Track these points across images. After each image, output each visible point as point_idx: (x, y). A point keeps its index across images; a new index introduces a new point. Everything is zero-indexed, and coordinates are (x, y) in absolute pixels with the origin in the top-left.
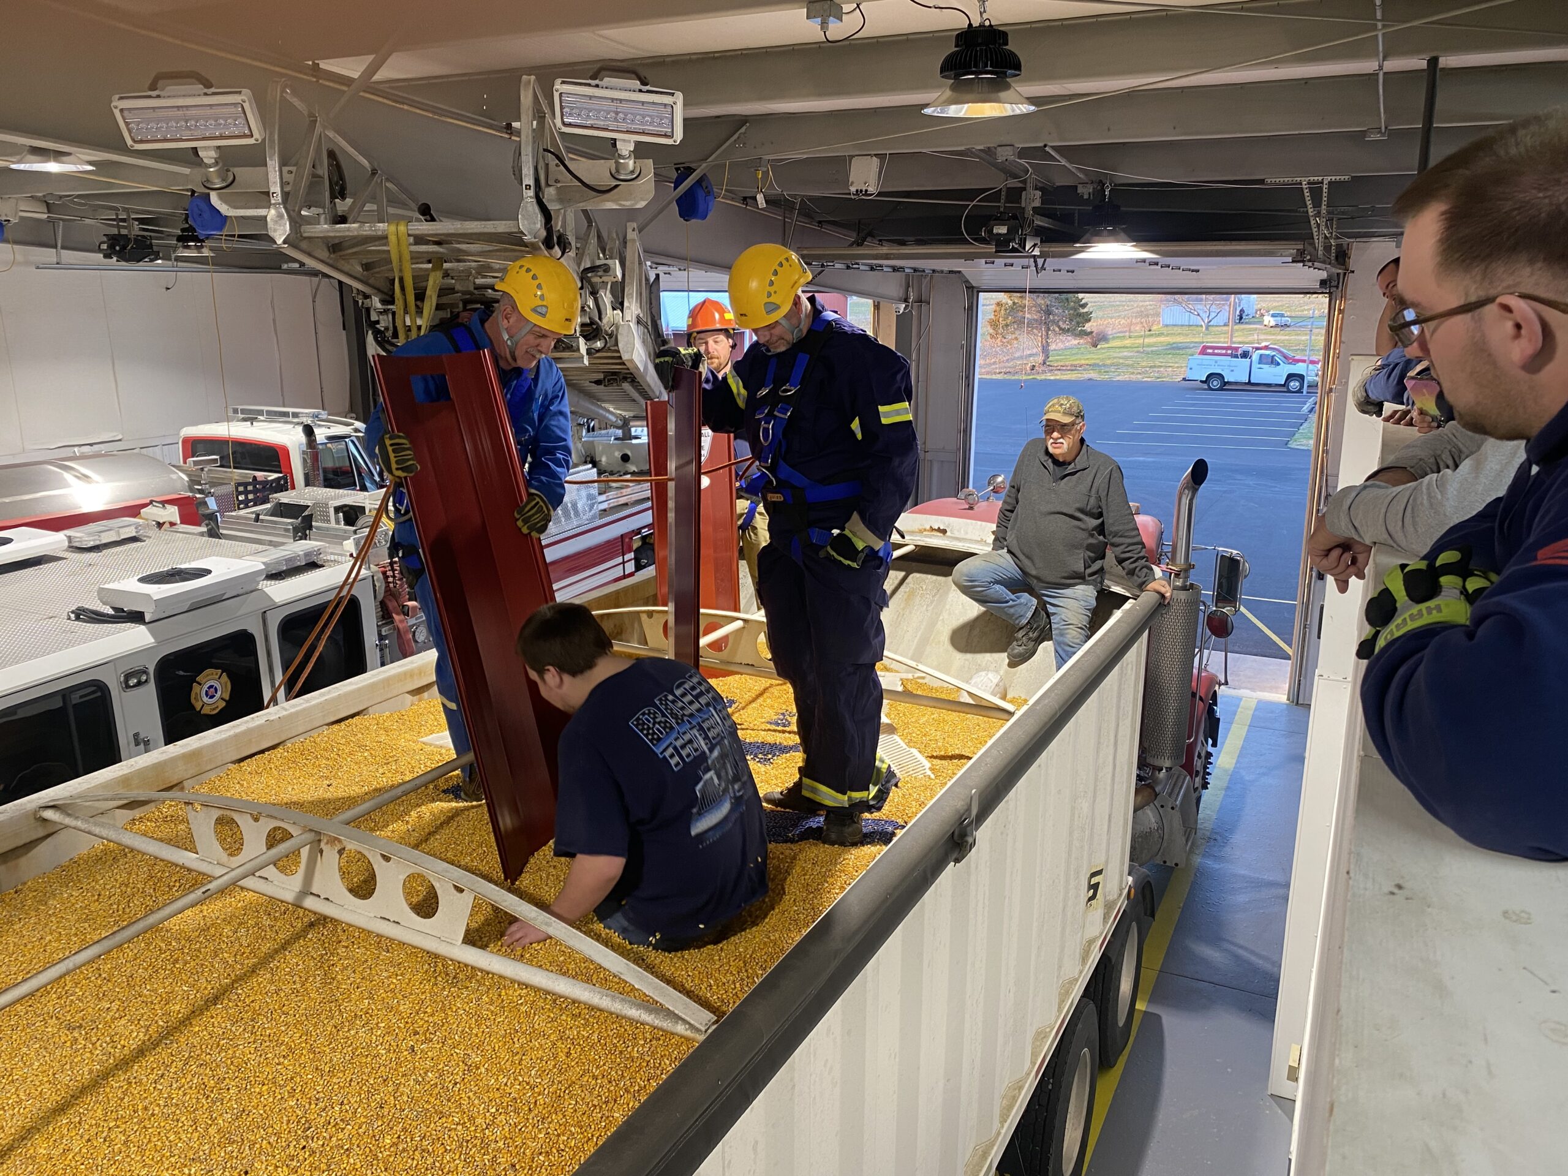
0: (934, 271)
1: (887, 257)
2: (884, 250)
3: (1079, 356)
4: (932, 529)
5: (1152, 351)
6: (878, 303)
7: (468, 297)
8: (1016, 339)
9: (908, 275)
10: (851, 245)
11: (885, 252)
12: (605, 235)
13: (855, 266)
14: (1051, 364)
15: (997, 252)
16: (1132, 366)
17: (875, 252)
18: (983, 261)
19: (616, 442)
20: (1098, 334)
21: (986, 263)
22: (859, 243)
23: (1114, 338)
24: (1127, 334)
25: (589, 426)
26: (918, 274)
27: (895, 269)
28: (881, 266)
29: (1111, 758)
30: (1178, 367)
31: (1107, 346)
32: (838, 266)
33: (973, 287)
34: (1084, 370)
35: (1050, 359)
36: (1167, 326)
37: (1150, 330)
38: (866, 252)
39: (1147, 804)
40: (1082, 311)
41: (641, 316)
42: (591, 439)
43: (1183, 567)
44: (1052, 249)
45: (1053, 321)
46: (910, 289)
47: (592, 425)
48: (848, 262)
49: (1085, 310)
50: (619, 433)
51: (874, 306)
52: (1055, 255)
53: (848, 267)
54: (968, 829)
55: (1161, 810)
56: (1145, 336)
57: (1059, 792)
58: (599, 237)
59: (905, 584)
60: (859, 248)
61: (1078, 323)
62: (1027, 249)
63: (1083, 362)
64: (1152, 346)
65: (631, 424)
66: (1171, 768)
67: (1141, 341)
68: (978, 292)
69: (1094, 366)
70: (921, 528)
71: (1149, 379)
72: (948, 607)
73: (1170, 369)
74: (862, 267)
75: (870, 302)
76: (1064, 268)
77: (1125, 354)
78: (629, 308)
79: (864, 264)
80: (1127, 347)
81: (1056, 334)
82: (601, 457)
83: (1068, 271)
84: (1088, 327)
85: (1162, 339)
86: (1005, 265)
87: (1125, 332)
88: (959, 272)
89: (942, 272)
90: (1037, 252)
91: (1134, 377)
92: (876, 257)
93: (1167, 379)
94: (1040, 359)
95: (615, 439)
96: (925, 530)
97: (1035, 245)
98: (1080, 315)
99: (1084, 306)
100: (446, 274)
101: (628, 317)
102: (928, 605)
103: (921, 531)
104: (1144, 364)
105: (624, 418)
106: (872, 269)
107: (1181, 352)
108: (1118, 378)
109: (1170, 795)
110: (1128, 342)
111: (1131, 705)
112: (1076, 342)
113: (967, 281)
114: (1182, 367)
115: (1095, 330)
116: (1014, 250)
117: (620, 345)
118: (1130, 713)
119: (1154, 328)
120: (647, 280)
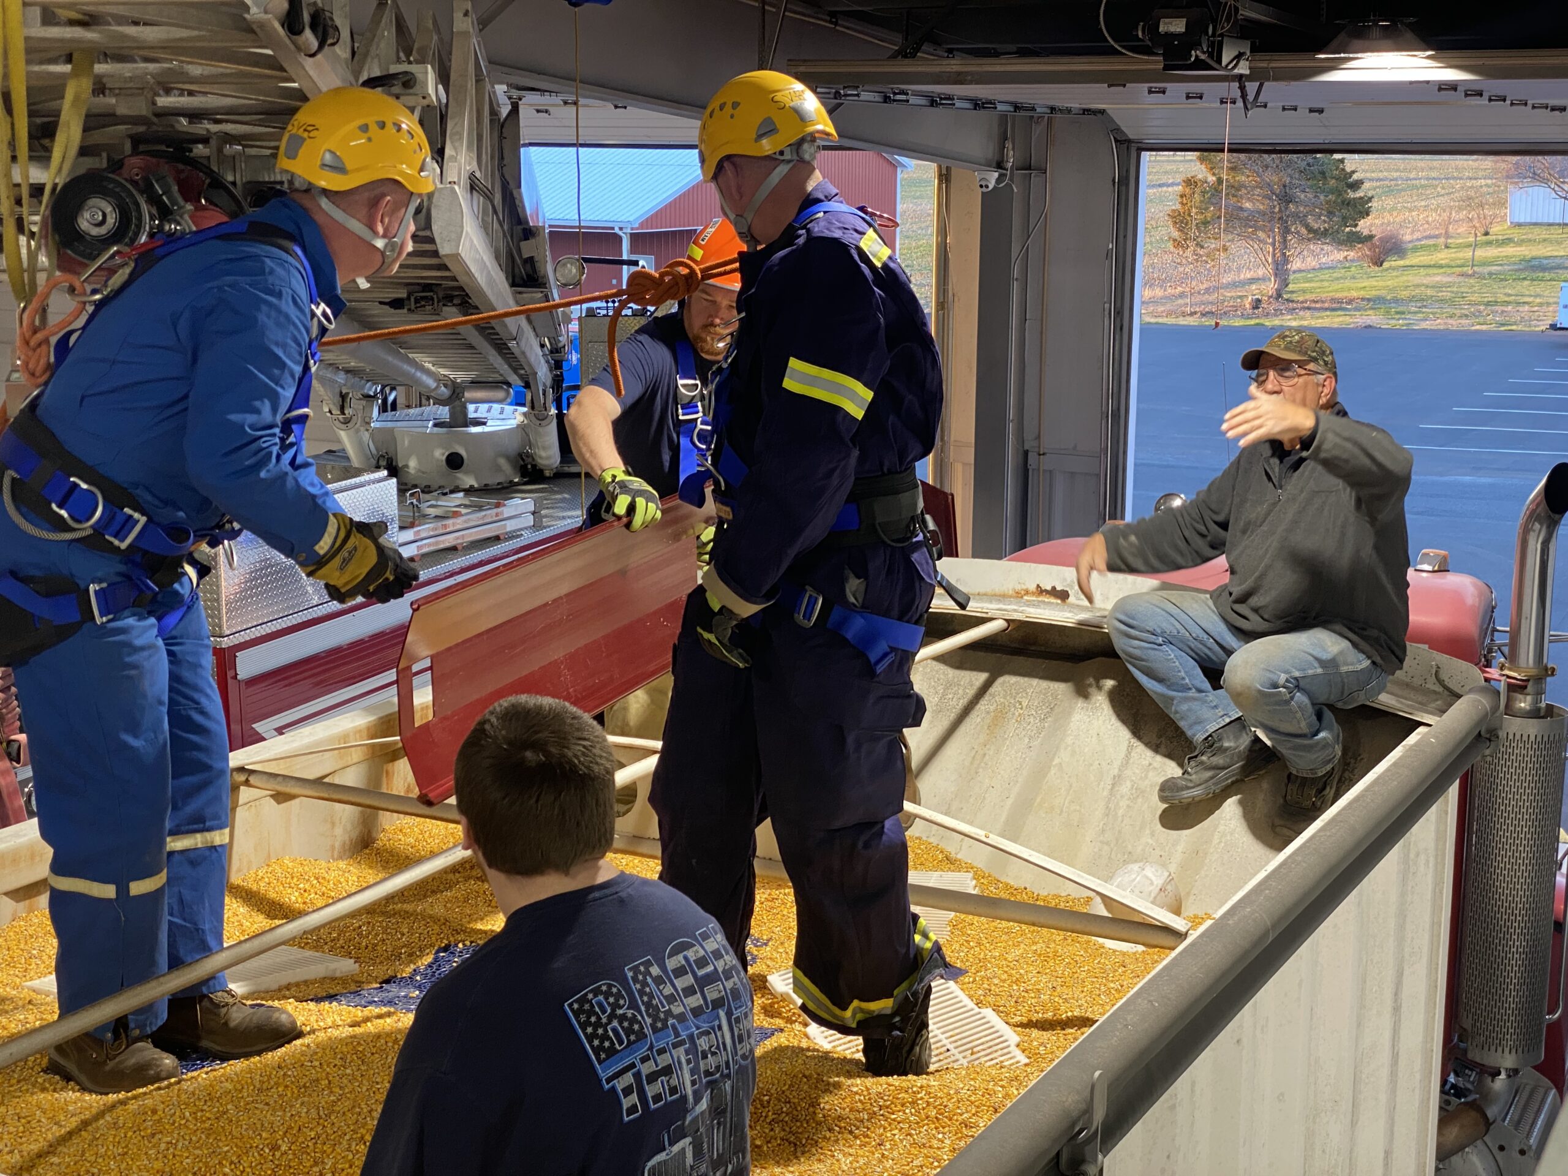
0: (1053, 109)
1: (959, 79)
2: (955, 65)
3: (1348, 283)
4: (1040, 591)
5: (1490, 274)
6: (948, 169)
7: (141, 129)
8: (1225, 249)
9: (1003, 118)
10: (894, 56)
11: (955, 68)
12: (411, 24)
13: (898, 97)
14: (1294, 297)
15: (1166, 68)
16: (1451, 302)
17: (937, 69)
18: (1145, 86)
19: (436, 429)
20: (1385, 240)
21: (1150, 92)
22: (907, 53)
23: (1415, 249)
24: (1442, 240)
25: (385, 401)
26: (1023, 113)
27: (978, 104)
28: (950, 98)
29: (1387, 1035)
30: (1541, 305)
31: (1401, 263)
32: (865, 96)
33: (1129, 141)
34: (1356, 309)
35: (1291, 287)
36: (1519, 225)
37: (1487, 234)
38: (920, 69)
39: (1471, 1142)
40: (1352, 195)
41: (478, 174)
42: (390, 425)
43: (1533, 672)
44: (1273, 65)
45: (1296, 215)
46: (1009, 144)
47: (391, 398)
48: (887, 89)
49: (1359, 194)
50: (444, 412)
51: (940, 176)
52: (1280, 76)
53: (886, 99)
54: (1088, 1149)
55: (1499, 1156)
56: (1475, 246)
57: (1281, 1097)
58: (401, 28)
59: (987, 697)
60: (906, 61)
61: (1344, 219)
62: (1224, 63)
63: (1354, 294)
64: (1491, 264)
65: (467, 395)
66: (1516, 1071)
67: (1469, 254)
68: (1140, 150)
69: (1376, 302)
70: (1018, 587)
71: (1484, 327)
72: (1069, 740)
73: (1527, 308)
74: (913, 100)
75: (934, 166)
76: (1303, 105)
77: (1438, 278)
78: (454, 159)
79: (916, 94)
80: (1441, 267)
81: (1302, 240)
82: (408, 457)
83: (1311, 111)
84: (1364, 226)
85: (1509, 250)
86: (1188, 97)
87: (1437, 237)
88: (1102, 112)
89: (1069, 111)
90: (1243, 69)
91: (1454, 324)
92: (938, 79)
93: (1520, 328)
94: (1271, 287)
95: (435, 425)
96: (1027, 592)
97: (1239, 57)
98: (1348, 203)
99: (1356, 185)
100: (100, 88)
101: (451, 175)
102: (1030, 738)
103: (1019, 595)
104: (1475, 298)
105: (454, 382)
106: (933, 103)
107: (1547, 275)
108: (1425, 325)
109: (1517, 1124)
110: (1442, 256)
111: (1427, 936)
112: (1339, 255)
113: (1117, 130)
114: (1548, 304)
115: (1377, 232)
116: (1200, 65)
117: (434, 227)
118: (1425, 950)
119: (1494, 229)
120: (494, 113)
